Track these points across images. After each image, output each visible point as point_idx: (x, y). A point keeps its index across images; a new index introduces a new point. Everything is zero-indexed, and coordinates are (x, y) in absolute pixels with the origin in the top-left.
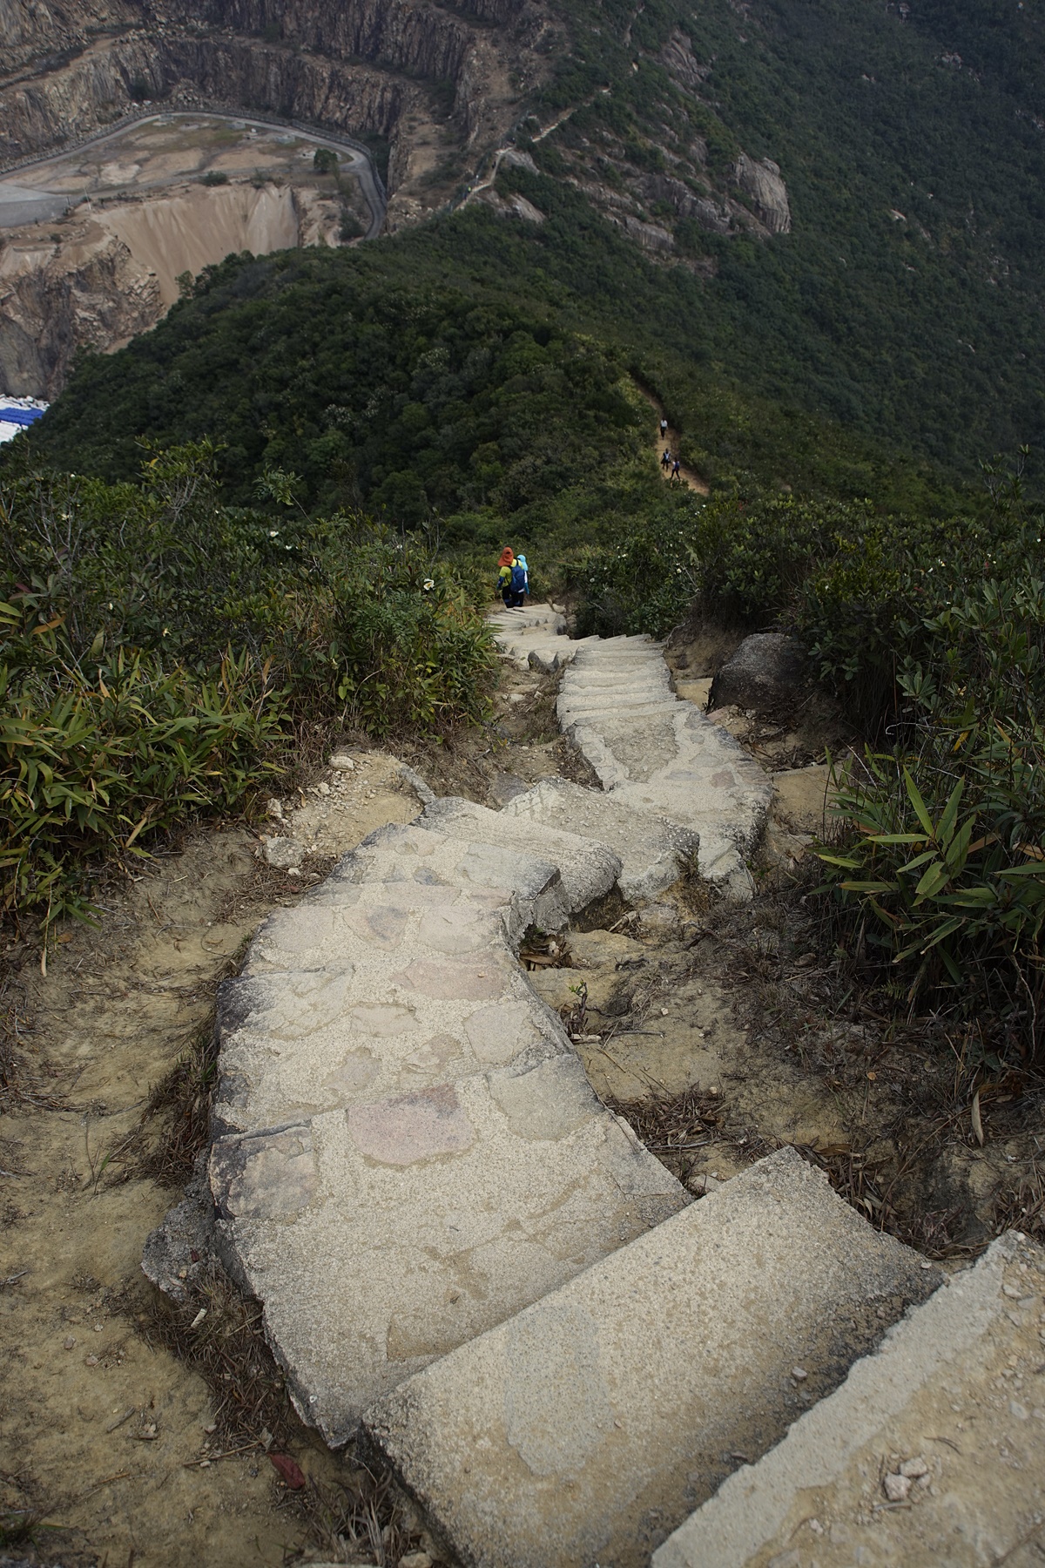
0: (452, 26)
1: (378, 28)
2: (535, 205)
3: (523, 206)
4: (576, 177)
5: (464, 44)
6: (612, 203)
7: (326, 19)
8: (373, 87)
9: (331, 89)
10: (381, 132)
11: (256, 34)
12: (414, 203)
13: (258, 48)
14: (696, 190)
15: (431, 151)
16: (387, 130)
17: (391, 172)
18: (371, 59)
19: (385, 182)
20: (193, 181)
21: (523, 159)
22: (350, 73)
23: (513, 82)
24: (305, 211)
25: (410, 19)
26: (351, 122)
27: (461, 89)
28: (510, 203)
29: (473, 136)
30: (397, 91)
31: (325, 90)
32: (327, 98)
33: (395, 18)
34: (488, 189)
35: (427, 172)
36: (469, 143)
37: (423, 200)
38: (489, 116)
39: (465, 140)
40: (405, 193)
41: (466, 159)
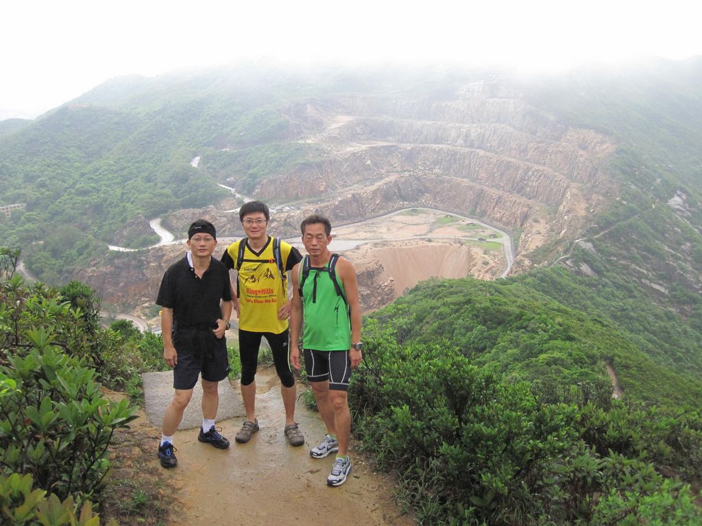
0: (560, 180)
1: (524, 179)
2: (592, 269)
3: (585, 268)
4: (615, 256)
5: (565, 189)
6: (635, 271)
7: (499, 173)
9: (496, 204)
10: (518, 227)
11: (465, 177)
12: (527, 262)
14: (682, 269)
15: (540, 237)
16: (522, 225)
17: (520, 245)
18: (518, 192)
19: (516, 250)
20: (422, 239)
21: (589, 246)
22: (507, 197)
23: (587, 209)
24: (474, 259)
25: (540, 176)
26: (504, 219)
27: (561, 208)
28: (578, 266)
29: (563, 232)
30: (530, 207)
31: (494, 204)
32: (494, 208)
33: (533, 174)
34: (567, 259)
35: (537, 247)
36: (561, 235)
37: (532, 261)
38: (572, 223)
39: (559, 233)
40: (523, 256)
41: (558, 243)
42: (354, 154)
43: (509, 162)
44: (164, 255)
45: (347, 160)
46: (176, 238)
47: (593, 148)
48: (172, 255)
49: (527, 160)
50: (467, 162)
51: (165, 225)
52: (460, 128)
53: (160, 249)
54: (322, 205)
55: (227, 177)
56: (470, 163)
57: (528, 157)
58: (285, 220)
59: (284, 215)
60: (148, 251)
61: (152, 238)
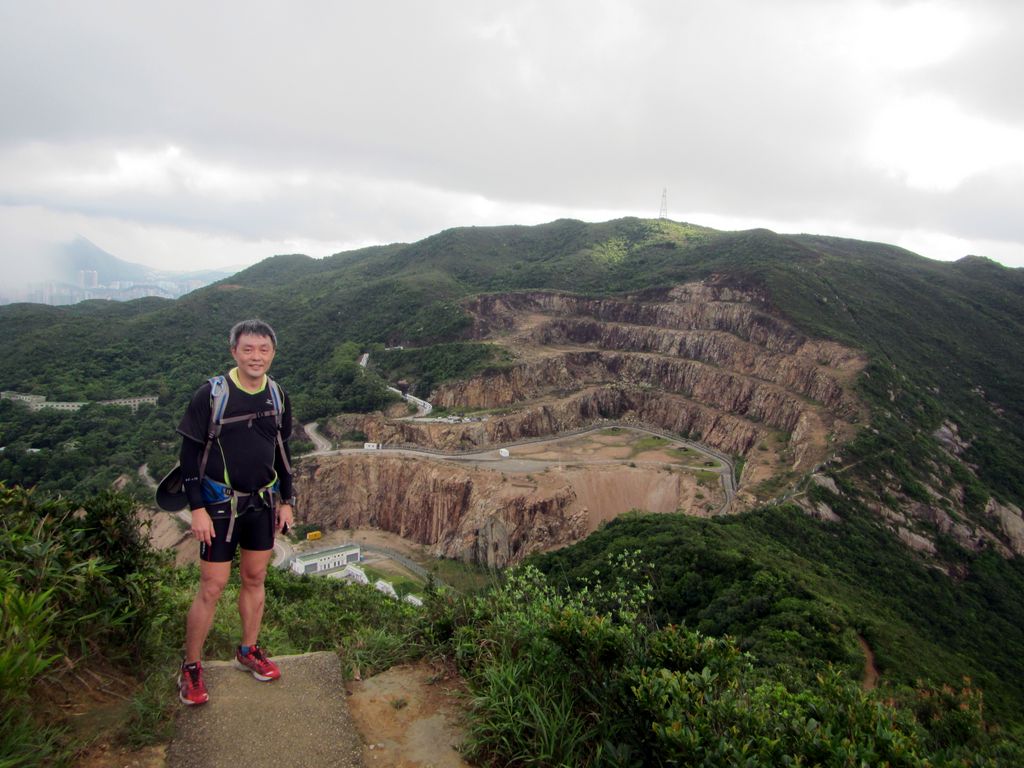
0: (794, 402)
1: (749, 398)
2: (835, 511)
3: (825, 511)
4: (863, 497)
5: (800, 412)
6: (889, 517)
8: (741, 429)
9: (714, 426)
10: (741, 454)
11: (678, 393)
12: (751, 499)
13: (676, 400)
15: (767, 468)
16: (745, 453)
17: (742, 476)
18: (742, 413)
19: (738, 482)
20: (624, 464)
21: (829, 483)
22: (727, 419)
23: (827, 437)
24: (685, 491)
25: (769, 395)
26: (723, 445)
27: (795, 436)
28: (816, 506)
29: (797, 463)
30: (755, 432)
31: (711, 426)
32: (711, 430)
33: (760, 394)
34: (802, 496)
35: (764, 480)
36: (794, 467)
37: (758, 496)
38: (809, 454)
39: (792, 465)
40: (747, 490)
41: (790, 476)
42: (548, 360)
43: (731, 378)
44: (318, 467)
45: (538, 366)
46: (334, 448)
47: (837, 365)
48: (328, 467)
49: (754, 376)
50: (680, 375)
51: (323, 431)
52: (673, 336)
53: (315, 459)
54: (508, 418)
55: (398, 380)
56: (684, 377)
57: (755, 372)
58: (464, 433)
59: (462, 428)
60: (300, 461)
61: (306, 446)
